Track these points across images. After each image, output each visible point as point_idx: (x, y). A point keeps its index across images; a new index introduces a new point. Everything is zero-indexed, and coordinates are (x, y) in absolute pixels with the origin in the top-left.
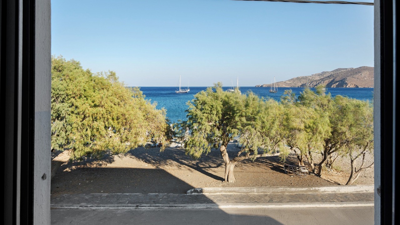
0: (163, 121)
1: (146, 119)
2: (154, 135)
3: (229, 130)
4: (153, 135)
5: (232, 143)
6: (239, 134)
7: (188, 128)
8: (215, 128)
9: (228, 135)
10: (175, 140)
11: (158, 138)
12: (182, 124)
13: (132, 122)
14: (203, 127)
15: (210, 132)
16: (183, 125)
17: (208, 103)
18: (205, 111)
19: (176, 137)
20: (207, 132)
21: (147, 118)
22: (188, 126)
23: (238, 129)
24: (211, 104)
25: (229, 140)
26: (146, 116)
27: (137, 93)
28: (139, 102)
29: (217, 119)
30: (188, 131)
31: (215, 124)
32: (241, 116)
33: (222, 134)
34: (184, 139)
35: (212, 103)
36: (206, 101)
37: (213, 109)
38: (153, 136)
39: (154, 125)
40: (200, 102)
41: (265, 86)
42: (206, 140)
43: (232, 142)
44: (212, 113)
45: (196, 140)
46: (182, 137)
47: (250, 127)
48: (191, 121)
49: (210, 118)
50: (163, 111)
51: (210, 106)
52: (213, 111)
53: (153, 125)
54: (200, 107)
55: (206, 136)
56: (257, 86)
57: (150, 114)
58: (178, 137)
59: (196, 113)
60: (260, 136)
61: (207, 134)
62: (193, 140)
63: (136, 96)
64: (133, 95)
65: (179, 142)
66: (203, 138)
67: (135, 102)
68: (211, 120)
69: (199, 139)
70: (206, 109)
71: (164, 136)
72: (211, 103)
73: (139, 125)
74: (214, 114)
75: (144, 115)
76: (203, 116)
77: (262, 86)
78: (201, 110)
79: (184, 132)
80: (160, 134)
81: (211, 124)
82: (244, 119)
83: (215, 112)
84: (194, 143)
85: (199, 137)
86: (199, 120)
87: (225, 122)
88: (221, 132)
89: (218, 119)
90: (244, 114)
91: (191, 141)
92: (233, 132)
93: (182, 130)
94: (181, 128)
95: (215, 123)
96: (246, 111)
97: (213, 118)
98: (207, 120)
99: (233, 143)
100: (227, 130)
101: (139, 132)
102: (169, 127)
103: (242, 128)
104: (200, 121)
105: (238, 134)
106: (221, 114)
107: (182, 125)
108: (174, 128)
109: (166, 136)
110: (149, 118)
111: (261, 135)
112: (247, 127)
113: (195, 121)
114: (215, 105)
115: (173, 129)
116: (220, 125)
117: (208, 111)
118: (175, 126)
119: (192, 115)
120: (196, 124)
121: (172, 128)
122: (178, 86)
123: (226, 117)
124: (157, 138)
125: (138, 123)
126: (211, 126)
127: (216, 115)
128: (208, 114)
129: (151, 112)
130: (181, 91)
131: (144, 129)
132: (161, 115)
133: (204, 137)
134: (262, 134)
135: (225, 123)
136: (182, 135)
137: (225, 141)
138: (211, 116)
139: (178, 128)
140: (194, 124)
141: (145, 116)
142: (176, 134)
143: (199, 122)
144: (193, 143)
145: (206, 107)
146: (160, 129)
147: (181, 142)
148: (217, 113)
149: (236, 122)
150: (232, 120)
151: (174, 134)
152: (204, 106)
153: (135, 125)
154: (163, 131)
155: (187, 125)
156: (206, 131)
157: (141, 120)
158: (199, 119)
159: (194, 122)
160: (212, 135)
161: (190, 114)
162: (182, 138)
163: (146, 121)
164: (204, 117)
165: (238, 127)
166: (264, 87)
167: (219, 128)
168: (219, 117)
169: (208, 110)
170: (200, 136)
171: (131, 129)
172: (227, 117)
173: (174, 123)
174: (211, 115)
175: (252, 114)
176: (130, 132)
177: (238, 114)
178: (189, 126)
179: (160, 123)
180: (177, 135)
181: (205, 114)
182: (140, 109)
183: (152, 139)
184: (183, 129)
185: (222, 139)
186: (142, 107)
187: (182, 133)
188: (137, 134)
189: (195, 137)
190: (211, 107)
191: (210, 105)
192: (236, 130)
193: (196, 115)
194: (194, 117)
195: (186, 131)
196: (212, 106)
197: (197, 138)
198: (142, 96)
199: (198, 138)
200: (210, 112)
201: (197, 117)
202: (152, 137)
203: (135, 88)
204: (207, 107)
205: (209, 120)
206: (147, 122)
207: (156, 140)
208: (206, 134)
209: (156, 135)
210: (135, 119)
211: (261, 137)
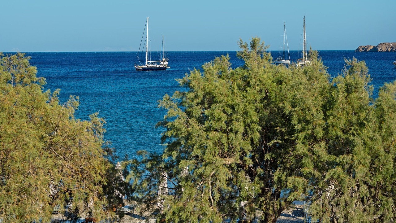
0: (96, 152)
1: (49, 148)
2: (70, 194)
3: (280, 180)
4: (67, 194)
5: (290, 216)
6: (308, 190)
7: (165, 174)
8: (242, 173)
9: (276, 196)
10: (130, 208)
11: (82, 201)
12: (149, 161)
13: (9, 156)
14: (209, 171)
15: (228, 185)
16: (152, 165)
17: (219, 98)
18: (213, 123)
19: (133, 199)
20: (218, 184)
21: (50, 145)
22: (166, 168)
23: (305, 177)
24: (231, 102)
25: (281, 209)
26: (47, 138)
27: (22, 70)
28: (29, 97)
29: (248, 147)
30: (165, 184)
31: (239, 162)
32: (313, 138)
33: (260, 191)
34: (156, 207)
35: (232, 100)
36: (216, 93)
37: (234, 116)
38: (68, 197)
39: (70, 163)
40: (196, 97)
41: (384, 49)
42: (216, 209)
43: (290, 213)
44: (231, 130)
45: (190, 208)
46: (149, 200)
47: (339, 170)
48: (175, 154)
49: (226, 145)
50: (94, 123)
51: (226, 108)
52: (235, 123)
53: (67, 164)
54: (197, 111)
55: (217, 196)
56: (361, 50)
57: (59, 134)
58: (139, 201)
59: (189, 129)
60: (368, 195)
61: (220, 190)
62: (181, 210)
63: (18, 79)
64: (11, 78)
65: (141, 213)
66: (208, 204)
67: (16, 98)
68: (230, 149)
69: (199, 206)
70: (214, 117)
71: (100, 196)
72: (230, 99)
73: (27, 167)
74: (236, 132)
75: (42, 137)
76: (208, 138)
77: (375, 49)
78: (201, 120)
79: (154, 185)
80: (88, 191)
81: (229, 161)
82: (321, 149)
83: (240, 127)
84: (184, 217)
85: (196, 200)
86: (197, 151)
87: (267, 157)
88: (258, 186)
89: (251, 148)
90: (320, 132)
91: (176, 211)
92: (290, 186)
93: (148, 180)
94: (147, 173)
95: (241, 158)
96: (327, 124)
97: (236, 144)
98: (217, 151)
99: (292, 219)
100: (275, 179)
101: (30, 186)
102: (114, 170)
103: (317, 174)
104: (199, 152)
105: (305, 191)
106: (259, 132)
107: (149, 165)
108: (126, 173)
109: (105, 198)
110: (56, 143)
111: (370, 193)
112: (332, 171)
113: (185, 155)
114: (242, 106)
115: (125, 178)
116: (255, 165)
117: (219, 125)
118: (129, 168)
119: (177, 135)
120: (187, 163)
121: (120, 174)
122: (141, 51)
123: (270, 144)
124: (82, 204)
125: (25, 160)
126: (230, 167)
127: (245, 134)
128: (221, 134)
129: (61, 126)
130: (151, 66)
131: (42, 177)
132: (89, 136)
133: (210, 199)
134: (373, 190)
135: (269, 159)
136: (148, 194)
137: (270, 212)
138: (228, 138)
139: (138, 174)
140: (182, 162)
141: (45, 139)
142: (133, 191)
143: (197, 156)
144: (180, 217)
145: (217, 110)
146: (88, 178)
147: (146, 214)
148: (248, 129)
149: (299, 158)
150: (290, 150)
151: (128, 190)
152: (209, 107)
153: (18, 164)
154: (96, 181)
155: (162, 165)
156: (217, 182)
157: (33, 151)
158: (195, 147)
159: (183, 155)
160: (233, 194)
161: (169, 134)
162: (149, 202)
163: (47, 154)
164: (210, 143)
165: (305, 171)
166: (382, 52)
167: (251, 174)
168: (252, 139)
169: (219, 120)
170: (199, 197)
171: (7, 176)
172: (276, 143)
173: (126, 160)
174: (229, 136)
175: (345, 132)
176: (4, 187)
177: (303, 134)
178: (169, 167)
179: (89, 159)
180: (135, 195)
181: (212, 134)
182: (31, 117)
183: (65, 207)
184: (153, 175)
185: (260, 206)
186: (36, 112)
187: (150, 188)
188: (23, 191)
189: (184, 199)
190: (229, 111)
191: (227, 105)
192: (300, 180)
193: (188, 137)
194: (183, 142)
195: (159, 182)
196: (233, 107)
197: (192, 202)
198: (35, 79)
199: (195, 203)
200: (225, 126)
201: (189, 142)
202: (67, 201)
203: (15, 56)
204: (217, 113)
205: (223, 150)
206: (50, 155)
207: (77, 210)
208: (216, 190)
209: (76, 196)
210: (15, 149)
211: (371, 201)
